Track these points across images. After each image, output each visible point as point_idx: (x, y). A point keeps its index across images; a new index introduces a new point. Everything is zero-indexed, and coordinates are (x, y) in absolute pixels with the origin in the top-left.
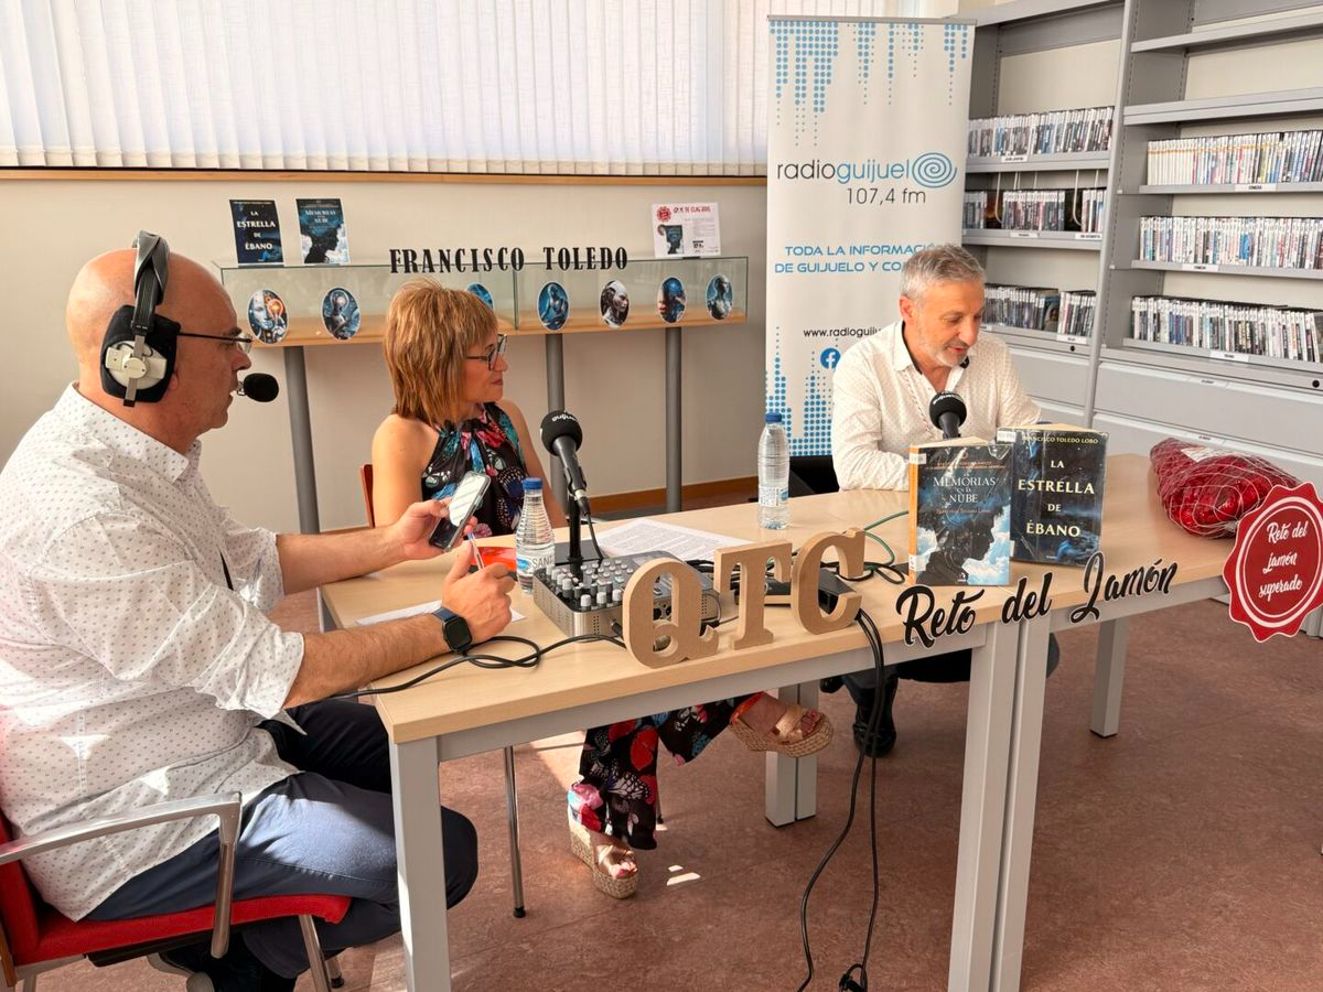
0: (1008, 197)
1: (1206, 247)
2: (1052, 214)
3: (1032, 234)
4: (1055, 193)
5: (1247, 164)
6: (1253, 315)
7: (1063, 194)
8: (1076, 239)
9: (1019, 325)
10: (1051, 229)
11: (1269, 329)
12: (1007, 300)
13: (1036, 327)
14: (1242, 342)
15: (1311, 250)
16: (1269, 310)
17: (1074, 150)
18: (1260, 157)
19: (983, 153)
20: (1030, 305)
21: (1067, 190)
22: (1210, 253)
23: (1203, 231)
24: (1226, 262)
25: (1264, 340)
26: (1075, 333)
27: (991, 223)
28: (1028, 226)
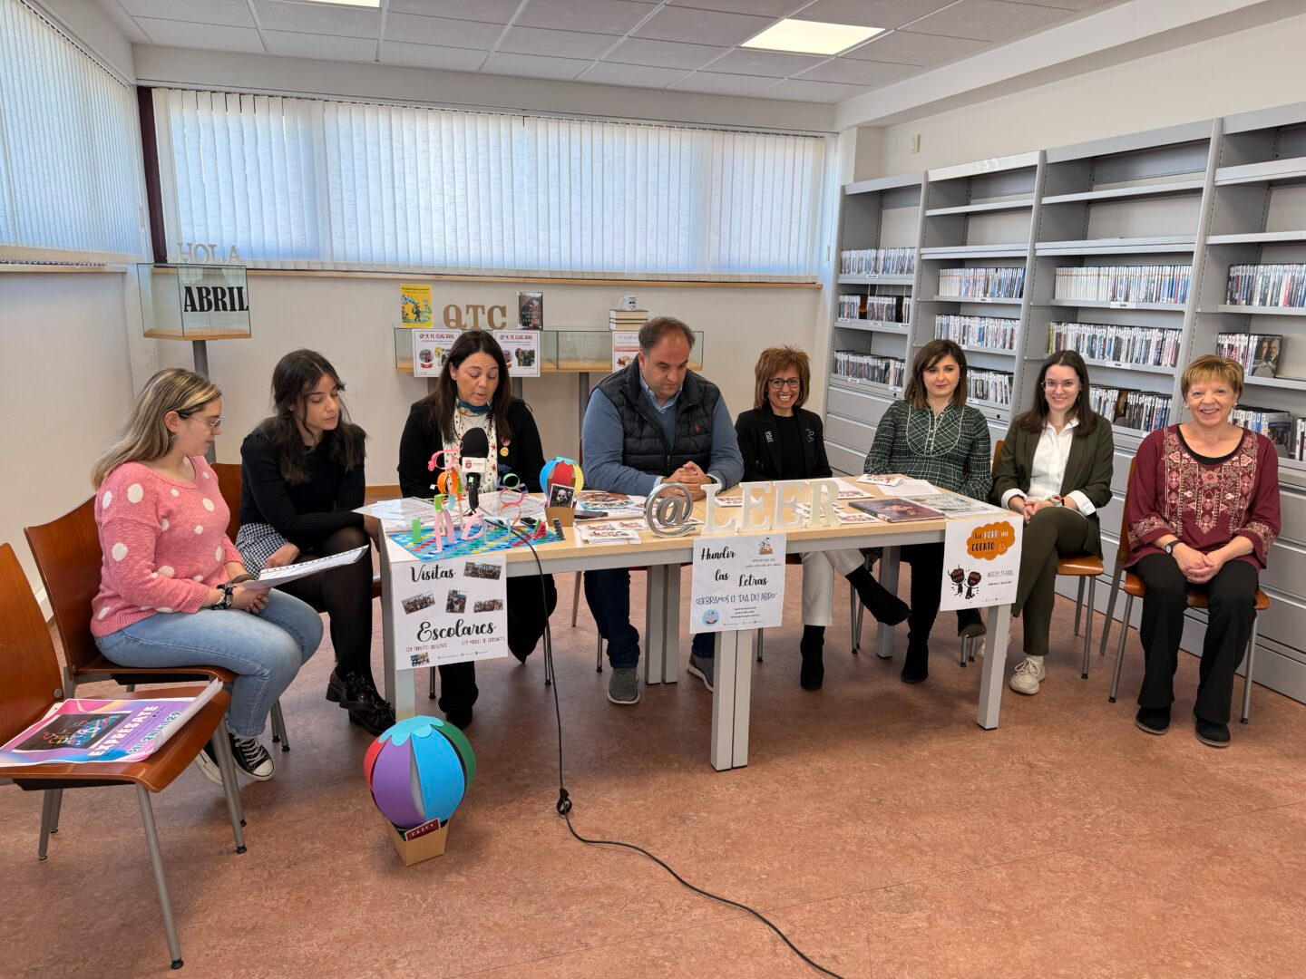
0: (871, 300)
1: (964, 335)
2: (890, 311)
3: (880, 323)
4: (891, 299)
5: (981, 286)
6: (984, 376)
7: (895, 299)
8: (899, 328)
9: (873, 380)
10: (889, 320)
11: (990, 385)
12: (868, 364)
13: (880, 382)
14: (978, 392)
15: (1008, 338)
16: (991, 373)
17: (901, 273)
18: (987, 280)
19: (859, 272)
20: (878, 367)
21: (897, 297)
22: (965, 338)
23: (963, 324)
24: (972, 344)
25: (987, 391)
26: (898, 385)
27: (863, 316)
28: (879, 318)
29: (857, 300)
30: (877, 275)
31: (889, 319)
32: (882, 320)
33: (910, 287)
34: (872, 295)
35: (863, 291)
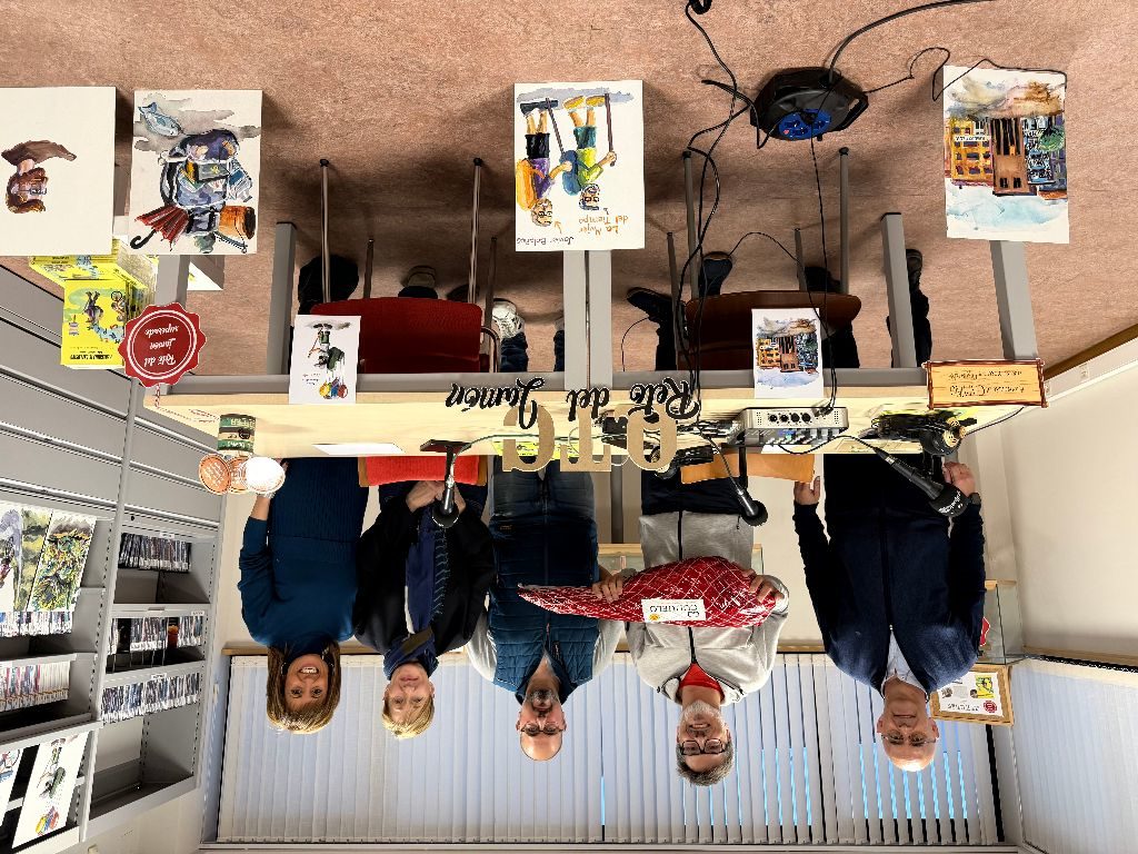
0: (162, 644)
2: (138, 632)
3: (150, 614)
4: (136, 649)
7: (130, 649)
17: (122, 688)
19: (175, 679)
21: (127, 654)
27: (175, 621)
28: (152, 621)
29: (180, 642)
30: (152, 679)
31: (139, 622)
32: (147, 620)
33: (109, 670)
34: (159, 652)
35: (173, 655)
